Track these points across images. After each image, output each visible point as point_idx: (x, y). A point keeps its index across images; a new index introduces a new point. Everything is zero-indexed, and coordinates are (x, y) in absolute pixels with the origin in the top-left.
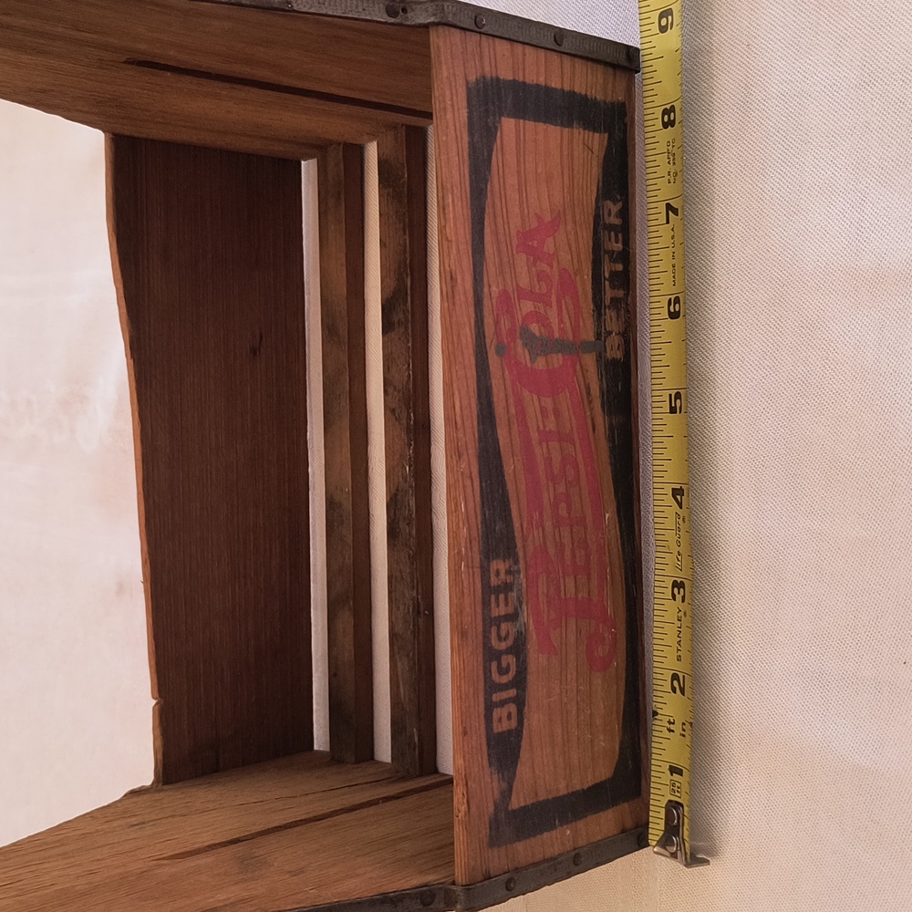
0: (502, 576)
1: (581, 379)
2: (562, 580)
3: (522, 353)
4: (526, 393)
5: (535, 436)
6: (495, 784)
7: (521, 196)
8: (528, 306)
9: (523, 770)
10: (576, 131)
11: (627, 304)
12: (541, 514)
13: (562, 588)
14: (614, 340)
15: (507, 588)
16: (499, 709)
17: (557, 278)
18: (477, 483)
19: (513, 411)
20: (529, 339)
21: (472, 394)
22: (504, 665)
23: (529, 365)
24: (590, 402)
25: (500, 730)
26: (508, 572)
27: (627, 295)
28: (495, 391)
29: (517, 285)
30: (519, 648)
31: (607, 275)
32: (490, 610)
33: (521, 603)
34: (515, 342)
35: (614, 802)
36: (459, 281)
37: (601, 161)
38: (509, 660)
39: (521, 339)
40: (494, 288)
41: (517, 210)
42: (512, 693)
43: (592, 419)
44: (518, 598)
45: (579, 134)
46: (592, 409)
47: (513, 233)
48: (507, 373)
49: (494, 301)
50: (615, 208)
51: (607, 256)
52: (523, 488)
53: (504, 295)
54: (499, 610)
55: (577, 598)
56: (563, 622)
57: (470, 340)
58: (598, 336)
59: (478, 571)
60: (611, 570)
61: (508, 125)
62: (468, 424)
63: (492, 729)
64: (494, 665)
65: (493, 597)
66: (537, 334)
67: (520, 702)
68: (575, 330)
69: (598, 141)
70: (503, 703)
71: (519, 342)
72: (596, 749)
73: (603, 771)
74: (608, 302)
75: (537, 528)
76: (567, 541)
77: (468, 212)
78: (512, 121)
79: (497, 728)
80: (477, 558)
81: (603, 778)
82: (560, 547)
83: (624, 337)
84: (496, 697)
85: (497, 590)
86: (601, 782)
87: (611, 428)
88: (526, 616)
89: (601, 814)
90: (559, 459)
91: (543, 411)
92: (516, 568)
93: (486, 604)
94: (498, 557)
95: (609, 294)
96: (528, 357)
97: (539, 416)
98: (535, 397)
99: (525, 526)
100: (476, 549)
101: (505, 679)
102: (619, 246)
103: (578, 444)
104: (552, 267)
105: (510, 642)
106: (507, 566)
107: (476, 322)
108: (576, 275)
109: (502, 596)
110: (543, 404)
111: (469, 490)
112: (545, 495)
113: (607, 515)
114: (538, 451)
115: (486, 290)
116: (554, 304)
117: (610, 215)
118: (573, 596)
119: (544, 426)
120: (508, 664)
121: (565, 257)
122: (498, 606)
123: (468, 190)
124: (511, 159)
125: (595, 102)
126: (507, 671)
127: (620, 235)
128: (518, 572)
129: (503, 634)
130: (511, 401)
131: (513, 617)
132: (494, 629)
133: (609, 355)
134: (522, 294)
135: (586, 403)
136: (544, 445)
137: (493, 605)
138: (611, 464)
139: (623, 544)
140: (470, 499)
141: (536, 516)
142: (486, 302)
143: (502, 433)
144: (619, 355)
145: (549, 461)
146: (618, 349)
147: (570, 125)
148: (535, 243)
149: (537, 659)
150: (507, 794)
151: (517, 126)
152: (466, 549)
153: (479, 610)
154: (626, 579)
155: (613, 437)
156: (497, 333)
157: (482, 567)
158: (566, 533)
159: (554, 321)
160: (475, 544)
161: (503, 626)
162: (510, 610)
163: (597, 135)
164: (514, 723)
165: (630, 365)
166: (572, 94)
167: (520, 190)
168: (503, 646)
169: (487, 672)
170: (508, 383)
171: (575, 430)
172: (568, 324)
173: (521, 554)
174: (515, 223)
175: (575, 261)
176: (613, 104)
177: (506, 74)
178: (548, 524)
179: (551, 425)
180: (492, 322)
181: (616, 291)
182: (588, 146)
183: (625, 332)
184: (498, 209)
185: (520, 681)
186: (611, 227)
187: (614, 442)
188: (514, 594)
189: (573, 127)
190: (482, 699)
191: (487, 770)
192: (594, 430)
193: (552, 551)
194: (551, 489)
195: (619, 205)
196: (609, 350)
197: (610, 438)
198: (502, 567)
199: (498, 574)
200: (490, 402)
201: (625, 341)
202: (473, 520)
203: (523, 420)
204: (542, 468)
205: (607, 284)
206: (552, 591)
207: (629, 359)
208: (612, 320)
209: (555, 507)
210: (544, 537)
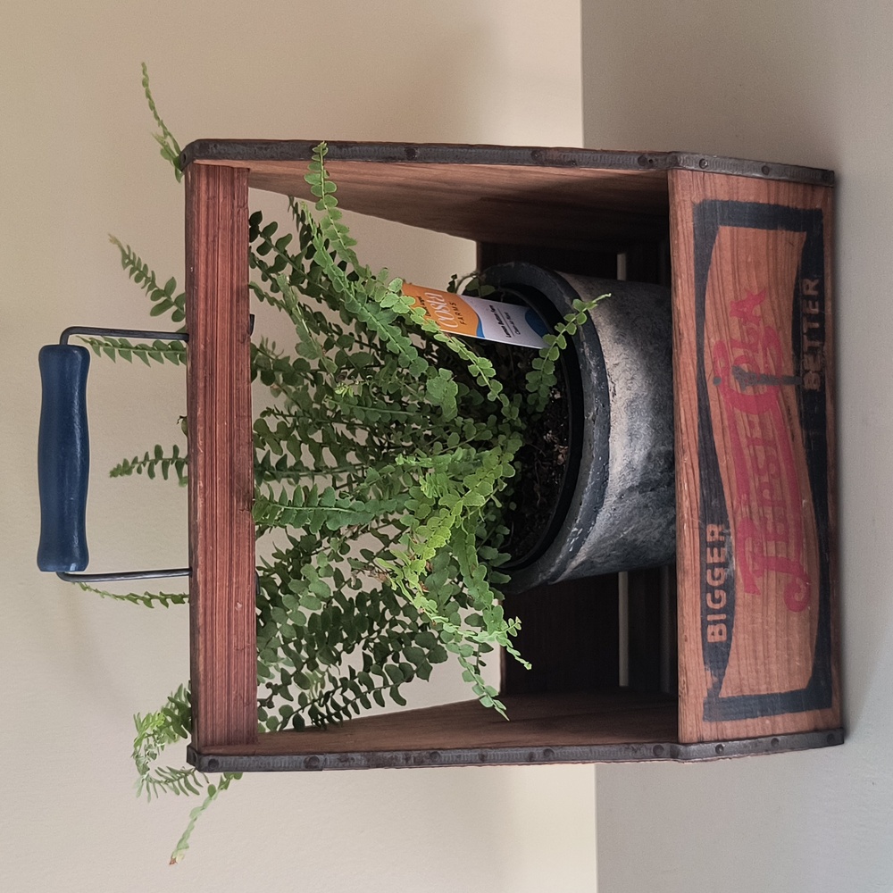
0: (716, 536)
1: (783, 404)
2: (764, 544)
3: (735, 385)
4: (737, 411)
5: (744, 441)
6: (709, 678)
7: (734, 278)
8: (740, 352)
9: (731, 671)
10: (779, 232)
11: (823, 352)
12: (748, 494)
13: (765, 549)
14: (812, 376)
15: (720, 545)
16: (712, 626)
17: (763, 333)
18: (697, 472)
19: (726, 423)
20: (740, 374)
21: (694, 411)
22: (717, 596)
23: (739, 391)
24: (790, 419)
25: (713, 641)
26: (721, 534)
27: (823, 345)
28: (712, 408)
29: (731, 338)
30: (728, 586)
31: (805, 331)
32: (706, 558)
33: (731, 556)
34: (728, 376)
35: (807, 708)
36: (685, 335)
37: (801, 252)
38: (723, 594)
39: (734, 373)
40: (712, 340)
41: (731, 288)
42: (723, 617)
43: (792, 432)
44: (729, 552)
45: (783, 235)
46: (791, 425)
47: (728, 302)
48: (721, 397)
49: (712, 349)
50: (812, 284)
51: (805, 319)
52: (733, 478)
53: (721, 345)
54: (713, 558)
55: (777, 557)
56: (765, 574)
57: (693, 375)
58: (797, 373)
59: (697, 532)
60: (807, 540)
61: (725, 232)
62: (691, 430)
63: (707, 639)
64: (709, 596)
65: (709, 549)
66: (747, 371)
67: (729, 624)
68: (778, 368)
69: (798, 238)
70: (715, 622)
71: (732, 377)
72: (792, 666)
73: (800, 683)
74: (806, 349)
75: (745, 505)
76: (770, 517)
77: (692, 290)
78: (728, 228)
79: (711, 639)
80: (696, 522)
81: (798, 688)
82: (764, 520)
83: (819, 374)
84: (710, 618)
85: (712, 546)
86: (797, 691)
87: (808, 439)
88: (735, 565)
89: (796, 713)
90: (764, 458)
91: (751, 424)
92: (727, 531)
93: (703, 554)
94: (713, 522)
95: (807, 343)
96: (739, 386)
97: (748, 427)
98: (744, 414)
99: (735, 503)
100: (696, 516)
101: (717, 606)
102: (817, 310)
103: (779, 448)
104: (758, 325)
105: (721, 582)
106: (720, 530)
107: (698, 362)
108: (778, 330)
109: (716, 550)
110: (750, 419)
111: (691, 476)
112: (752, 484)
113: (804, 501)
114: (746, 452)
115: (706, 341)
116: (761, 351)
117: (808, 288)
118: (774, 555)
119: (752, 435)
120: (720, 597)
121: (770, 320)
122: (713, 556)
123: (693, 275)
124: (727, 255)
125: (796, 211)
126: (719, 601)
127: (817, 303)
128: (729, 534)
129: (716, 575)
130: (725, 416)
131: (724, 565)
132: (709, 571)
133: (807, 386)
134: (734, 343)
135: (786, 419)
136: (751, 447)
137: (709, 554)
138: (808, 465)
139: (817, 523)
140: (692, 482)
141: (744, 497)
142: (706, 349)
143: (717, 438)
144: (816, 387)
145: (755, 458)
146: (815, 382)
147: (775, 228)
148: (745, 310)
149: (741, 595)
150: (717, 686)
151: (732, 232)
152: (688, 514)
153: (698, 557)
154: (820, 549)
155: (810, 445)
156: (715, 370)
157: (700, 528)
158: (769, 510)
159: (760, 361)
160: (695, 513)
161: (717, 570)
162: (722, 560)
163: (797, 234)
164: (724, 638)
165: (825, 395)
166: (776, 206)
167: (734, 274)
168: (716, 583)
169: (703, 600)
170: (723, 404)
172: (772, 365)
173: (731, 523)
174: (730, 296)
175: (778, 321)
176: (811, 211)
177: (723, 196)
178: (754, 504)
180: (710, 363)
181: (813, 342)
182: (788, 243)
183: (821, 371)
184: (716, 288)
185: (729, 609)
186: (809, 297)
187: (811, 448)
188: (725, 550)
189: (777, 229)
190: (699, 618)
191: (703, 667)
192: (793, 440)
193: (756, 522)
194: (757, 480)
195: (816, 282)
196: (806, 383)
197: (808, 445)
198: (716, 529)
199: (713, 534)
200: (708, 417)
201: (821, 377)
202: (693, 497)
203: (734, 430)
204: (749, 465)
205: (805, 337)
206: (756, 550)
207: (824, 390)
208: (809, 363)
209: (760, 491)
210: (751, 512)
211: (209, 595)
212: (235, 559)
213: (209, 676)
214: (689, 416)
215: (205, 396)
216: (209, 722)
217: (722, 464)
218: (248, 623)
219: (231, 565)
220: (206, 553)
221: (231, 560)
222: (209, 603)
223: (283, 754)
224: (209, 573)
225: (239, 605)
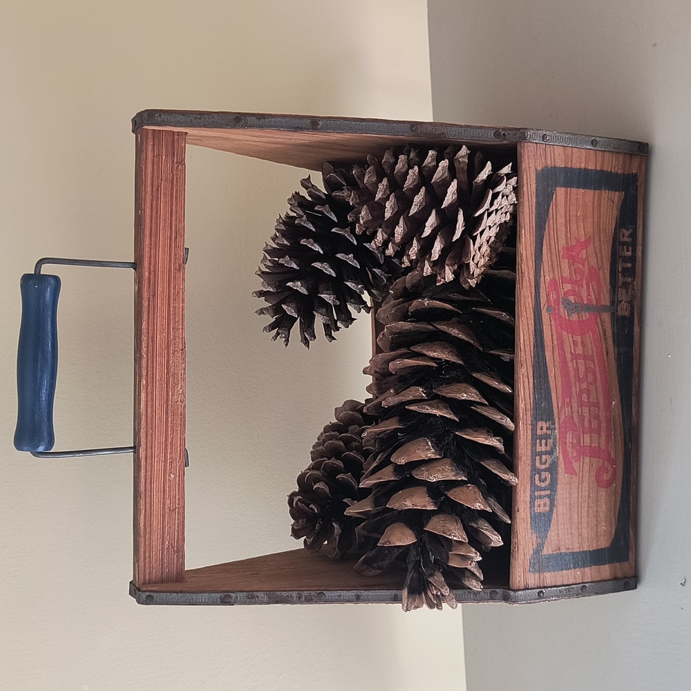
0: (544, 430)
1: (600, 326)
2: (582, 436)
3: (563, 311)
4: (564, 333)
5: (569, 356)
6: (534, 539)
7: (566, 229)
8: (568, 287)
9: (552, 533)
10: (603, 192)
11: (633, 286)
12: (570, 398)
13: (582, 440)
14: (624, 305)
15: (547, 437)
16: (539, 500)
17: (587, 272)
18: (531, 380)
19: (555, 342)
20: (567, 304)
21: (531, 333)
22: (543, 477)
23: (567, 318)
24: (605, 339)
25: (539, 512)
26: (547, 429)
27: (634, 280)
28: (545, 332)
29: (562, 276)
30: (553, 469)
31: (620, 270)
32: (536, 448)
33: (555, 446)
34: (559, 306)
35: (611, 561)
36: (526, 274)
37: (619, 207)
38: (548, 475)
39: (563, 303)
40: (547, 278)
41: (564, 236)
42: (548, 492)
43: (606, 349)
44: (553, 443)
45: (606, 194)
46: (606, 343)
47: (561, 248)
48: (553, 322)
49: (547, 284)
50: (627, 233)
51: (620, 260)
52: (560, 385)
53: (553, 281)
54: (541, 448)
55: (591, 446)
56: (582, 459)
57: (531, 305)
58: (613, 303)
59: (529, 427)
60: (614, 433)
61: (560, 192)
62: (527, 348)
63: (534, 510)
64: (537, 477)
65: (538, 441)
66: (573, 302)
67: (552, 498)
68: (598, 299)
69: (617, 196)
71: (561, 306)
72: (599, 530)
73: (604, 543)
74: (620, 284)
75: (568, 407)
76: (586, 415)
77: (533, 238)
78: (563, 189)
79: (537, 510)
80: (529, 419)
81: (603, 547)
82: (582, 418)
83: (630, 304)
84: (537, 493)
85: (541, 438)
86: (602, 549)
87: (619, 354)
88: (558, 452)
89: (601, 566)
90: (584, 369)
91: (575, 343)
92: (553, 427)
93: (534, 445)
94: (542, 420)
95: (621, 279)
96: (566, 314)
97: (572, 346)
98: (570, 335)
99: (560, 404)
101: (543, 485)
102: (630, 253)
103: (596, 362)
104: (584, 266)
105: (547, 466)
106: (548, 425)
107: (536, 295)
108: (599, 270)
109: (543, 441)
110: (575, 339)
111: (526, 384)
112: (574, 389)
113: (614, 403)
114: (570, 365)
115: (542, 278)
116: (585, 286)
117: (623, 236)
118: (588, 445)
119: (575, 351)
121: (593, 262)
122: (541, 446)
123: (534, 226)
124: (561, 209)
125: (617, 175)
126: (545, 481)
127: (630, 248)
128: (555, 429)
129: (544, 460)
130: (555, 337)
131: (550, 453)
132: (538, 458)
133: (620, 313)
134: (564, 280)
135: (603, 339)
136: (574, 361)
137: (538, 445)
138: (618, 374)
139: (623, 420)
140: (527, 388)
141: (567, 400)
142: (542, 285)
143: (548, 354)
144: (626, 313)
145: (577, 370)
146: (626, 310)
147: (600, 189)
148: (574, 254)
149: (562, 476)
150: (541, 546)
151: (566, 192)
152: (523, 413)
153: (529, 447)
154: (625, 439)
155: (620, 359)
156: (548, 301)
157: (532, 425)
158: (586, 410)
159: (584, 294)
160: (529, 413)
161: (543, 456)
162: (549, 448)
163: (617, 193)
164: (547, 509)
165: (633, 320)
166: (602, 171)
167: (566, 224)
168: (543, 467)
169: (533, 480)
170: (554, 328)
171: (595, 354)
172: (593, 297)
173: (556, 420)
174: (562, 243)
175: (599, 262)
176: (629, 175)
177: (560, 164)
178: (575, 405)
179: (580, 350)
180: (545, 295)
181: (626, 278)
182: (610, 201)
183: (632, 301)
184: (552, 237)
185: (553, 486)
186: (624, 243)
187: (621, 361)
188: (550, 441)
189: (601, 190)
190: (529, 493)
191: (530, 531)
192: (607, 355)
193: (576, 420)
194: (578, 386)
195: (630, 231)
196: (619, 311)
197: (618, 359)
198: (545, 425)
199: (542, 429)
200: (542, 337)
201: (631, 306)
202: (528, 399)
203: (562, 348)
204: (572, 374)
205: (620, 274)
206: (575, 441)
207: (633, 316)
208: (622, 295)
209: (580, 396)
210: (572, 412)
211: (149, 467)
212: (169, 440)
213: (148, 530)
214: (526, 338)
215: (148, 313)
216: (147, 566)
217: (551, 375)
218: (179, 490)
219: (166, 445)
220: (147, 435)
221: (166, 440)
222: (149, 473)
223: (205, 592)
224: (149, 451)
225: (173, 476)
